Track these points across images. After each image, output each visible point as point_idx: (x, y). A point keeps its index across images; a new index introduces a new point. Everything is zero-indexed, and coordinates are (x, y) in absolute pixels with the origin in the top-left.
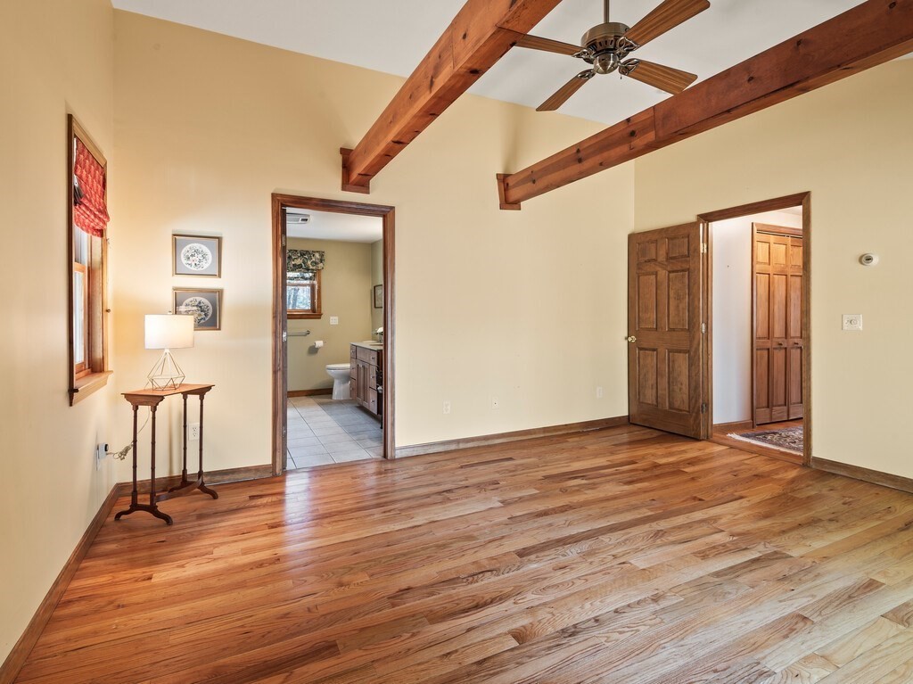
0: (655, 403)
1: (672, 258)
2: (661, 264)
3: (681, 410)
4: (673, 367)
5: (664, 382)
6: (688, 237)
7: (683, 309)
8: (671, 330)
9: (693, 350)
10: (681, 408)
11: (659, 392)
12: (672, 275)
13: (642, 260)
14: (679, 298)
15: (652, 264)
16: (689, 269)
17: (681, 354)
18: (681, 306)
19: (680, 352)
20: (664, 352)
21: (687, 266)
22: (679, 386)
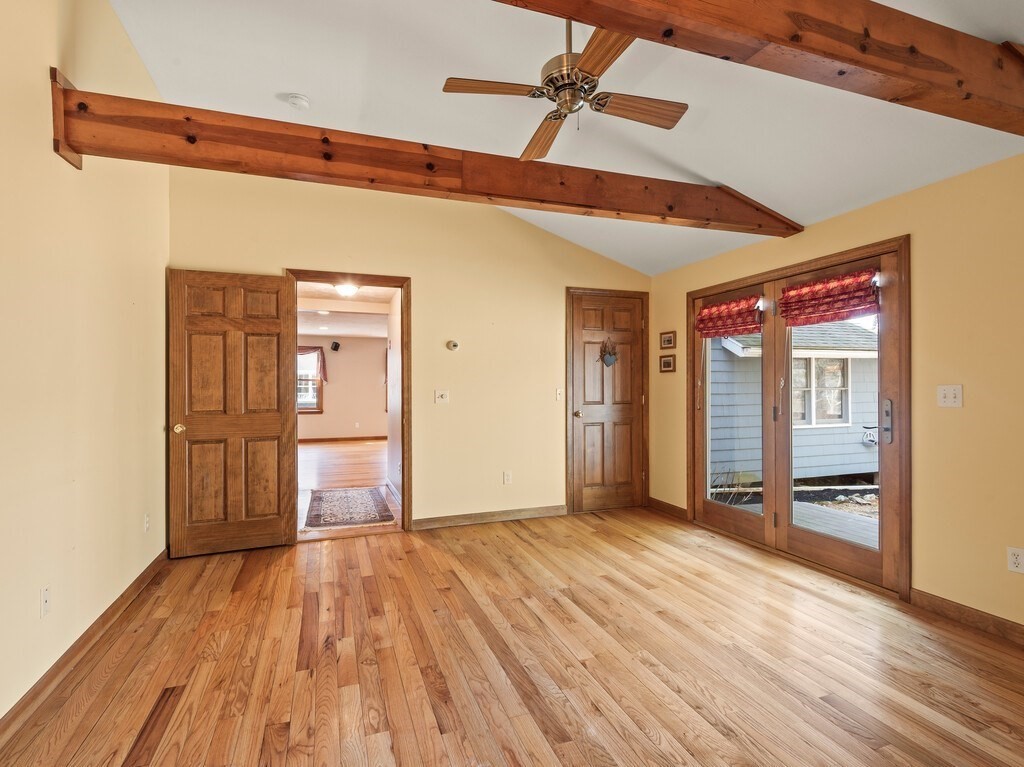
0: (222, 516)
1: (251, 317)
2: (234, 322)
3: (266, 515)
4: (253, 461)
5: (238, 485)
6: (277, 293)
7: (270, 384)
8: (249, 411)
9: (286, 435)
10: (267, 512)
11: (230, 498)
12: (250, 339)
13: (197, 312)
14: (262, 369)
15: (217, 320)
16: (278, 335)
17: (267, 443)
18: (266, 381)
19: (264, 440)
20: (237, 441)
21: (274, 329)
22: (263, 483)
